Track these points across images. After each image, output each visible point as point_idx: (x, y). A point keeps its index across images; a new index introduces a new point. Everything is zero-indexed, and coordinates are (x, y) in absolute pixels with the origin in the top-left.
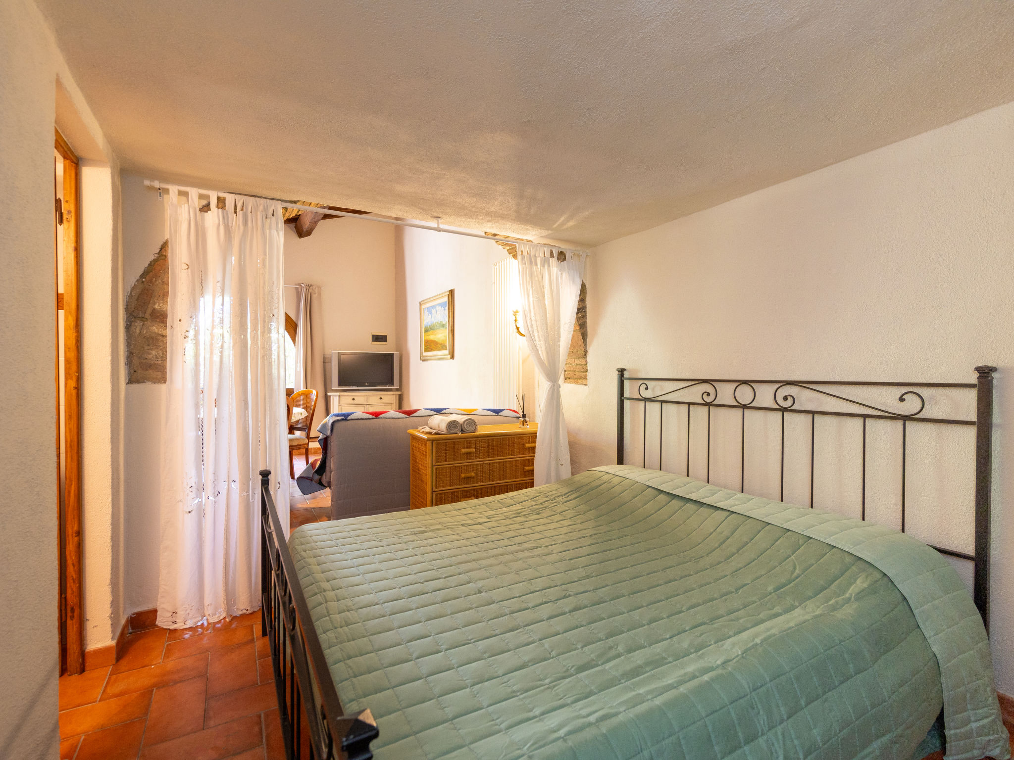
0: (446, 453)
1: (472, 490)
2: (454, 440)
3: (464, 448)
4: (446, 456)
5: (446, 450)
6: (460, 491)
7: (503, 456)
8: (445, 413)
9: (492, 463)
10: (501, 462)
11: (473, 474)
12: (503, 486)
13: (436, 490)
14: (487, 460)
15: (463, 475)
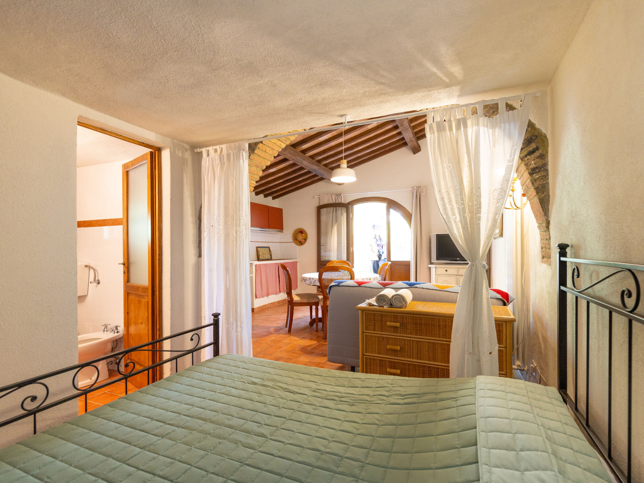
0: (375, 323)
1: (399, 363)
2: (383, 313)
3: (391, 322)
4: (374, 326)
5: (374, 320)
6: (388, 361)
7: (432, 336)
8: (417, 287)
9: (421, 341)
10: (430, 342)
11: (398, 348)
12: (433, 367)
13: (366, 354)
14: (414, 337)
15: (388, 347)
